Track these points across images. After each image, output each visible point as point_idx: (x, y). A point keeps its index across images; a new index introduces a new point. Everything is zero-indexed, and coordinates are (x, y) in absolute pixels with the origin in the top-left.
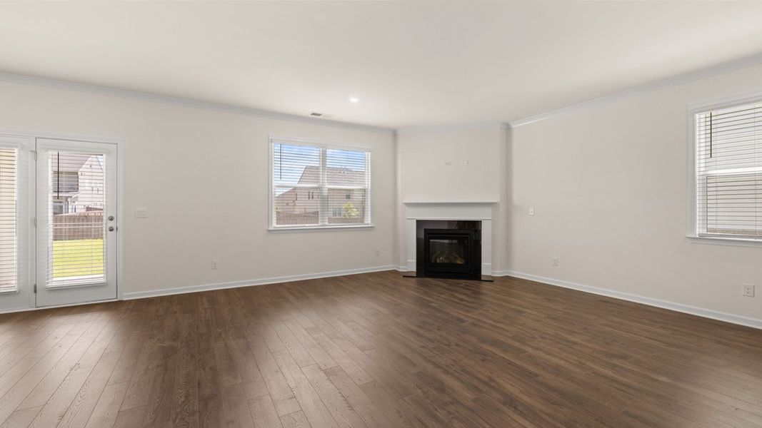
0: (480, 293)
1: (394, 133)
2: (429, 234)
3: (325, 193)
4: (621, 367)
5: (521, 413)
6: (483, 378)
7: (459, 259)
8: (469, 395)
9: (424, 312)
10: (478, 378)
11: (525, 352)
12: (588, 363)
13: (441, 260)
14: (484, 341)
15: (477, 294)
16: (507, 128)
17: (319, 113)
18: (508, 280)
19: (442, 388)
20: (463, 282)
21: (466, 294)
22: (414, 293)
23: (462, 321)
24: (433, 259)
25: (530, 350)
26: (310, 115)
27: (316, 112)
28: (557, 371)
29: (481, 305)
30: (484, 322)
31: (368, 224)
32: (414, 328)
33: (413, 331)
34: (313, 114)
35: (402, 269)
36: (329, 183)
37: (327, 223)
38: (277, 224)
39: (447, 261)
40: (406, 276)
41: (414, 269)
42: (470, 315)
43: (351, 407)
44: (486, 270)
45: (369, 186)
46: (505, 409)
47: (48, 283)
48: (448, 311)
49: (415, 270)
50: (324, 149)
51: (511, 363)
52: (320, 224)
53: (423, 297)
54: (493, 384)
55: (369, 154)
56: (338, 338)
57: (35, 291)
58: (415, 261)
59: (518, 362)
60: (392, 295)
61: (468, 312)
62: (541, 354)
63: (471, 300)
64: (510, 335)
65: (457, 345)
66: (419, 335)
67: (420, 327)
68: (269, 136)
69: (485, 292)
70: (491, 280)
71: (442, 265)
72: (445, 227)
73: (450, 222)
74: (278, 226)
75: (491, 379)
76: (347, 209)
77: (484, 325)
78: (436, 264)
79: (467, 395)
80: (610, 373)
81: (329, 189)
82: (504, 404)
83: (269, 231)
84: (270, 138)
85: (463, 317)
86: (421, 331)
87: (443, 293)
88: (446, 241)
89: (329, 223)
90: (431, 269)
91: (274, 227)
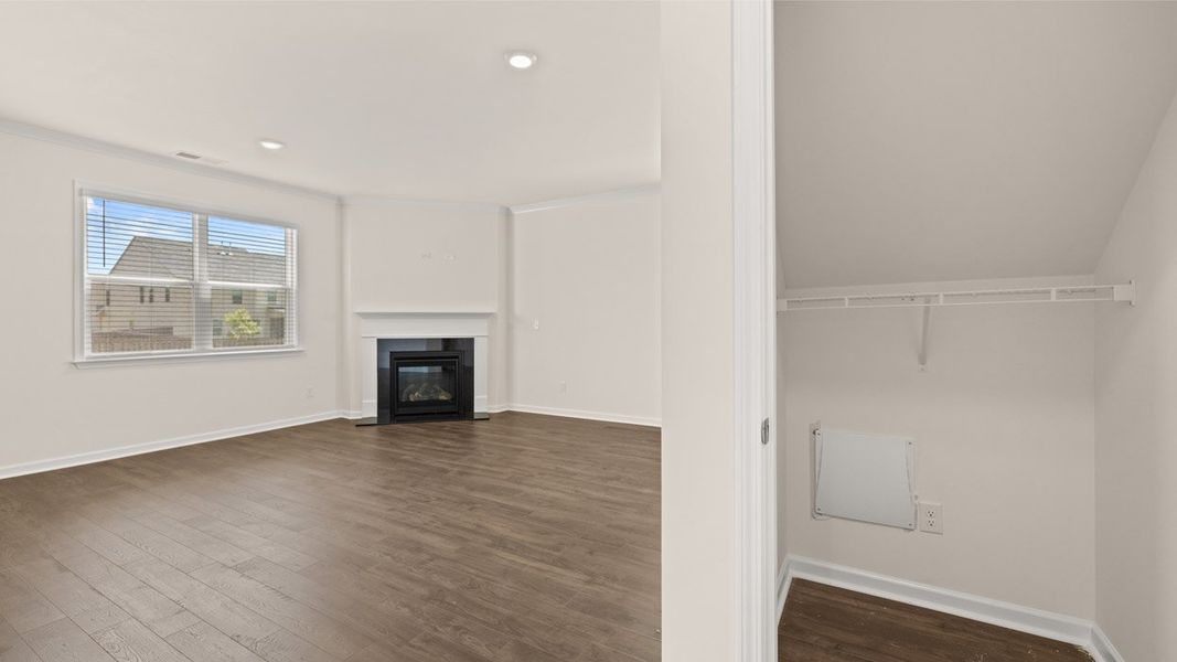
0: (473, 436)
1: (341, 203)
2: (397, 360)
3: (206, 295)
4: (614, 488)
5: (511, 551)
6: (470, 527)
7: (443, 392)
8: (452, 547)
9: (393, 469)
10: (464, 529)
11: (519, 491)
12: (584, 491)
13: (415, 396)
14: (472, 490)
15: (467, 437)
16: (507, 215)
17: (196, 154)
18: (508, 416)
19: (418, 548)
20: (448, 424)
21: (453, 439)
22: (374, 446)
23: (445, 471)
24: (404, 396)
25: (524, 488)
26: (173, 156)
27: (188, 152)
28: (553, 503)
29: (472, 449)
30: (477, 469)
31: (293, 347)
32: (377, 490)
33: (376, 495)
34: (181, 154)
35: (353, 415)
36: (214, 278)
37: (211, 347)
38: (93, 351)
39: (426, 398)
40: (361, 425)
41: (374, 414)
42: (456, 463)
43: (287, 597)
44: (480, 406)
45: (295, 284)
46: (493, 550)
48: (427, 462)
49: (376, 415)
50: (204, 217)
51: (503, 506)
52: (194, 348)
53: (390, 450)
54: (481, 531)
55: (295, 231)
56: (248, 523)
58: (375, 401)
59: (511, 504)
60: (340, 453)
61: (454, 460)
62: (539, 491)
63: (458, 445)
64: (505, 477)
65: (439, 499)
66: (386, 497)
67: (385, 487)
68: (73, 182)
69: (480, 433)
70: (486, 418)
71: (417, 404)
72: (423, 348)
73: (429, 341)
74: (96, 355)
75: (478, 526)
76: (235, 324)
77: (475, 472)
78: (409, 404)
79: (450, 548)
80: (602, 495)
81: (215, 290)
82: (493, 546)
83: (75, 364)
84: (78, 186)
85: (446, 467)
86: (389, 492)
87: (418, 442)
88: (425, 370)
89: (215, 346)
90: (401, 411)
91: (88, 358)
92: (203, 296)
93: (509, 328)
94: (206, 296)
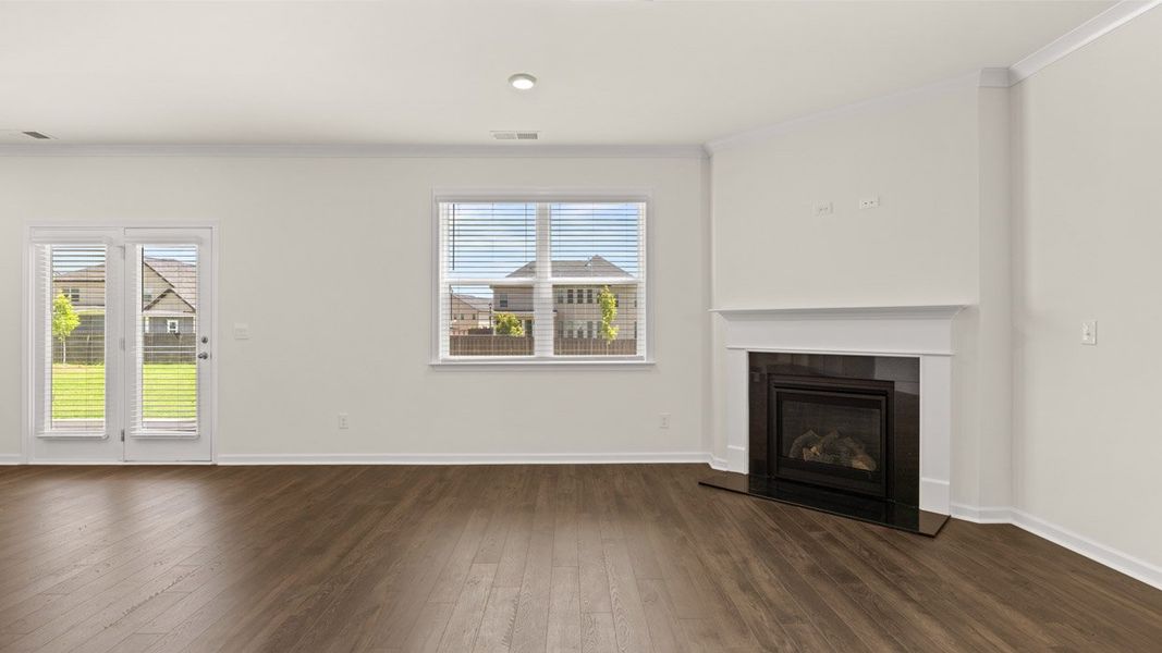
7: (863, 456)
13: (811, 454)
16: (1009, 84)
17: (534, 133)
24: (793, 449)
27: (528, 131)
31: (642, 358)
34: (520, 137)
36: (556, 274)
37: (551, 355)
38: (451, 354)
39: (828, 459)
41: (743, 468)
44: (934, 496)
45: (644, 275)
47: (135, 429)
49: (743, 471)
50: (544, 205)
52: (536, 355)
55: (644, 207)
57: (123, 439)
58: (744, 448)
68: (432, 191)
71: (813, 467)
74: (453, 357)
78: (799, 464)
84: (436, 194)
89: (555, 353)
90: (785, 472)
91: (443, 360)
92: (544, 296)
93: (1015, 341)
94: (546, 296)
